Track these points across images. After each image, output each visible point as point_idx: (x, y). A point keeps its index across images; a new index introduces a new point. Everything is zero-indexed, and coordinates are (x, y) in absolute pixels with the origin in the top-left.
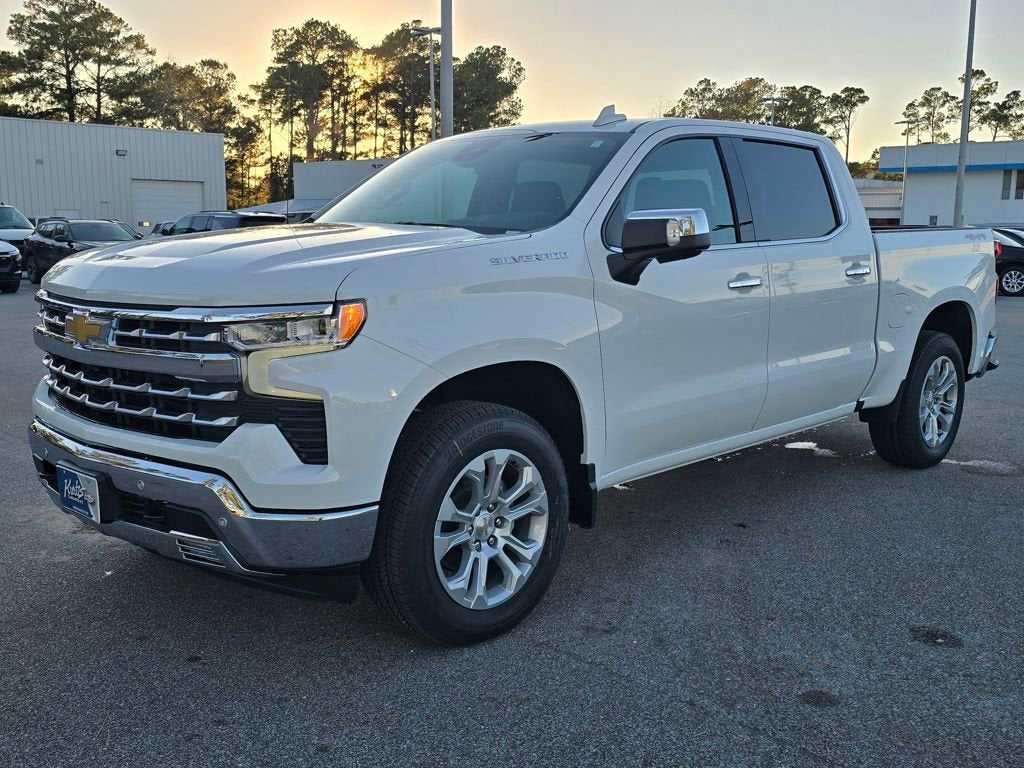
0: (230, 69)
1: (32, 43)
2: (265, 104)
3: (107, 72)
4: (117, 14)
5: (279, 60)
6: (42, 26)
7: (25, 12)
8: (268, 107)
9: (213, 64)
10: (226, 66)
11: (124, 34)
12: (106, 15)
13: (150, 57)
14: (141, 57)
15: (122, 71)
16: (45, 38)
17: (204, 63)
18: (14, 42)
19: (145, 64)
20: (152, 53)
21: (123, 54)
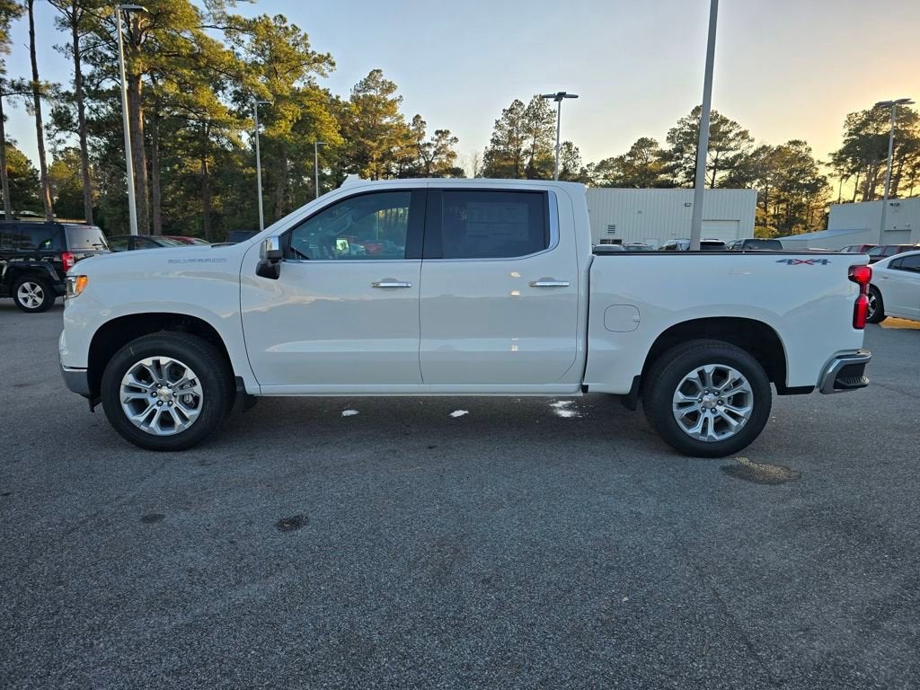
0: (809, 145)
1: (677, 145)
2: (839, 165)
3: (721, 156)
4: (731, 119)
5: (850, 134)
6: (685, 133)
7: (677, 126)
8: (842, 167)
9: (796, 143)
10: (805, 143)
11: (736, 131)
12: (724, 121)
13: (751, 144)
14: (744, 145)
15: (731, 155)
16: (686, 140)
17: (790, 143)
18: (670, 144)
19: (747, 148)
20: (752, 140)
21: (732, 145)
